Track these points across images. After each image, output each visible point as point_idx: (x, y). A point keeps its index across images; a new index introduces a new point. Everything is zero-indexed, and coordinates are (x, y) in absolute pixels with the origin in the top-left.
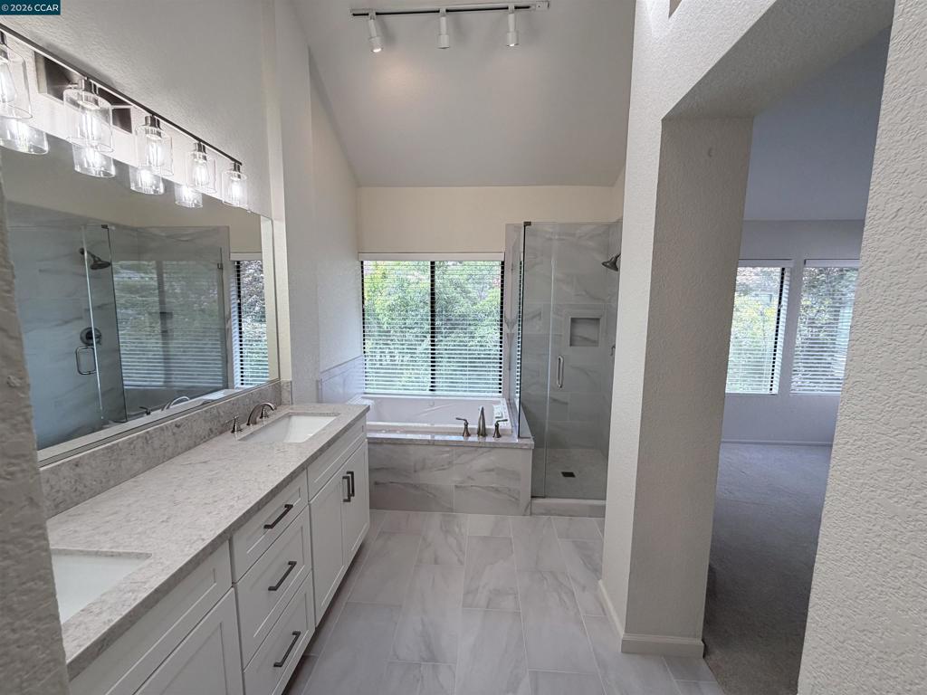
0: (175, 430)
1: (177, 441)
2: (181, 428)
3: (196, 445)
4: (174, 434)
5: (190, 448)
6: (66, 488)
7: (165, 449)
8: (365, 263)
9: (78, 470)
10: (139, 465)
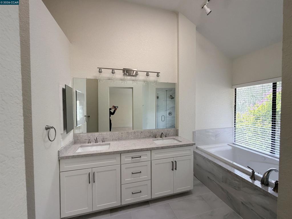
0: (141, 133)
1: (141, 135)
2: (142, 133)
3: (146, 138)
4: (140, 133)
5: (144, 138)
6: (120, 136)
7: (138, 136)
8: (237, 89)
9: (122, 134)
10: (132, 137)
